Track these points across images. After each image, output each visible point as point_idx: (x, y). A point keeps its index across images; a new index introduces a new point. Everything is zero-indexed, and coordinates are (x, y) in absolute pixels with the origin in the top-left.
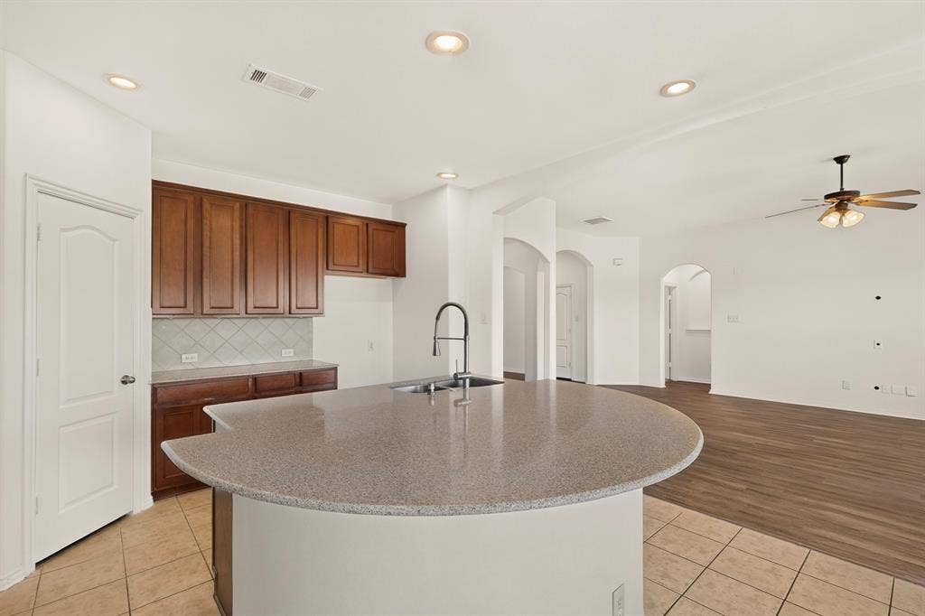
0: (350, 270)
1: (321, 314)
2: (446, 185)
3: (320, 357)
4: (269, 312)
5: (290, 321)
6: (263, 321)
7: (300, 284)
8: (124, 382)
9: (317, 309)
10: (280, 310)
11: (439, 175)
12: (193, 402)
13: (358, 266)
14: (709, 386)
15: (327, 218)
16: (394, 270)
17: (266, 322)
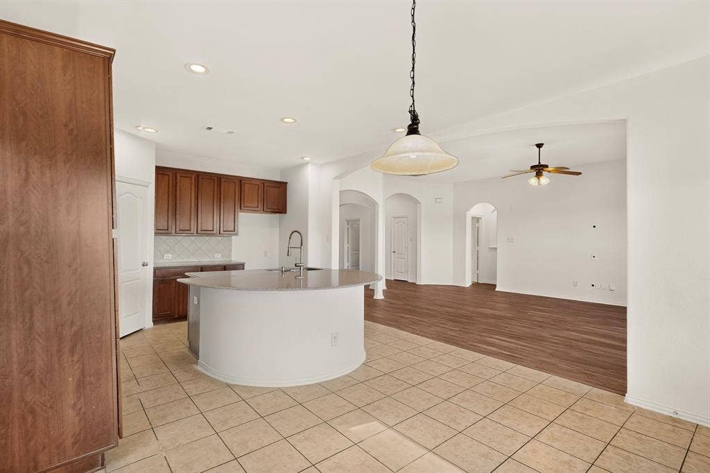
0: (254, 210)
1: (236, 234)
2: (308, 163)
3: (235, 259)
4: (208, 233)
5: (220, 238)
6: (205, 237)
7: (225, 215)
8: (144, 265)
9: (234, 231)
10: (215, 232)
11: (303, 158)
12: (172, 278)
13: (258, 207)
14: (495, 286)
15: (241, 181)
16: (278, 209)
17: (207, 238)
